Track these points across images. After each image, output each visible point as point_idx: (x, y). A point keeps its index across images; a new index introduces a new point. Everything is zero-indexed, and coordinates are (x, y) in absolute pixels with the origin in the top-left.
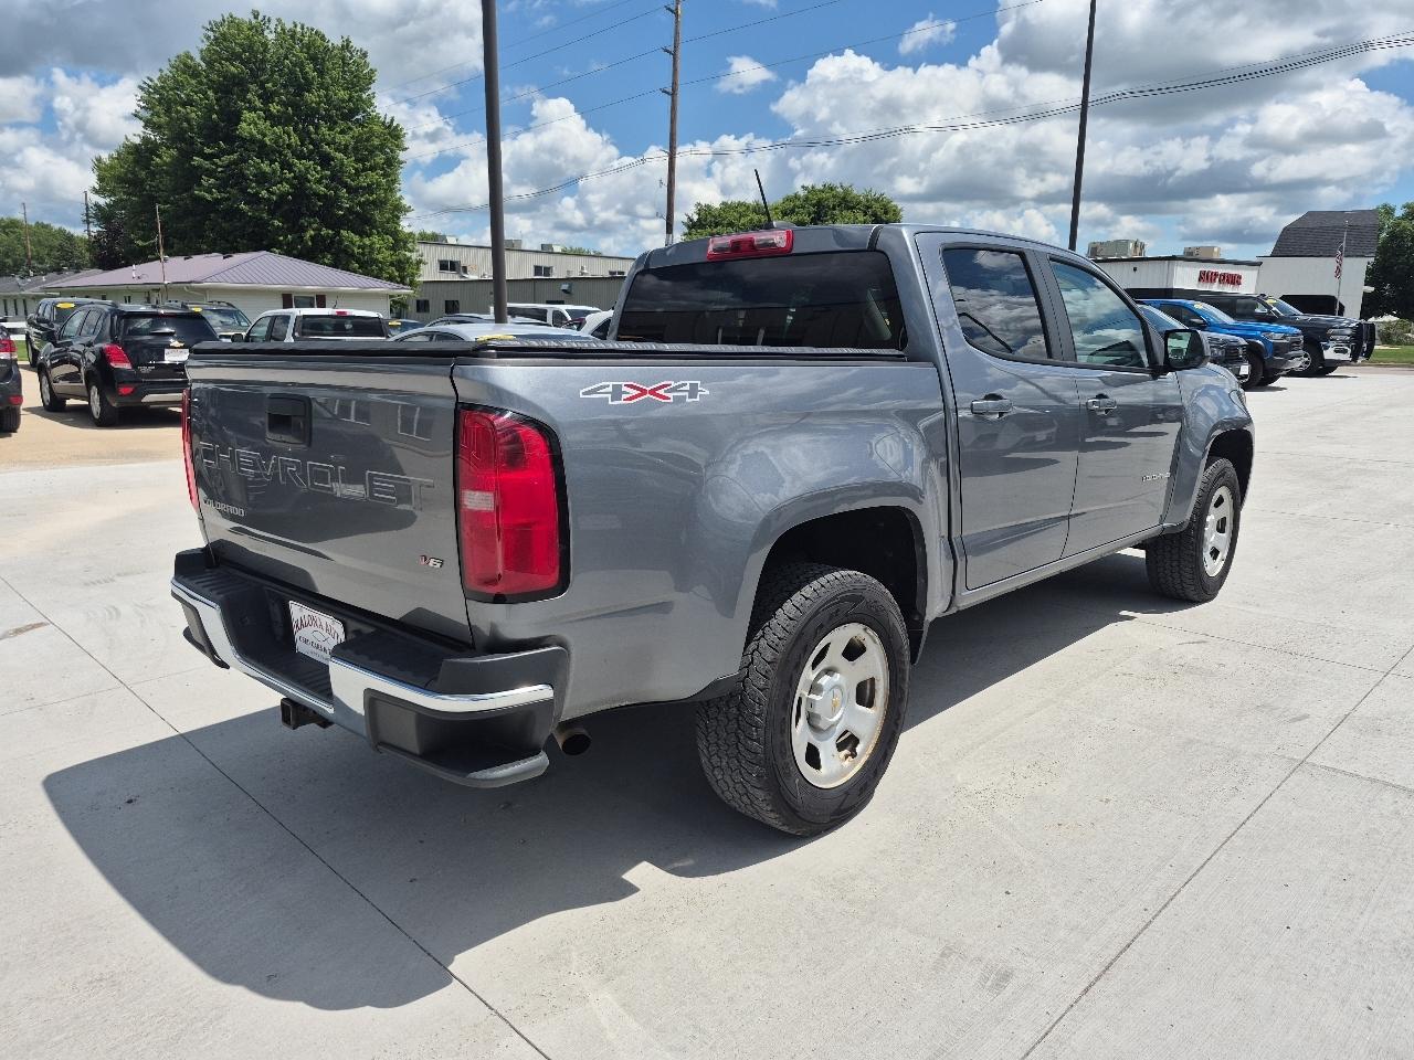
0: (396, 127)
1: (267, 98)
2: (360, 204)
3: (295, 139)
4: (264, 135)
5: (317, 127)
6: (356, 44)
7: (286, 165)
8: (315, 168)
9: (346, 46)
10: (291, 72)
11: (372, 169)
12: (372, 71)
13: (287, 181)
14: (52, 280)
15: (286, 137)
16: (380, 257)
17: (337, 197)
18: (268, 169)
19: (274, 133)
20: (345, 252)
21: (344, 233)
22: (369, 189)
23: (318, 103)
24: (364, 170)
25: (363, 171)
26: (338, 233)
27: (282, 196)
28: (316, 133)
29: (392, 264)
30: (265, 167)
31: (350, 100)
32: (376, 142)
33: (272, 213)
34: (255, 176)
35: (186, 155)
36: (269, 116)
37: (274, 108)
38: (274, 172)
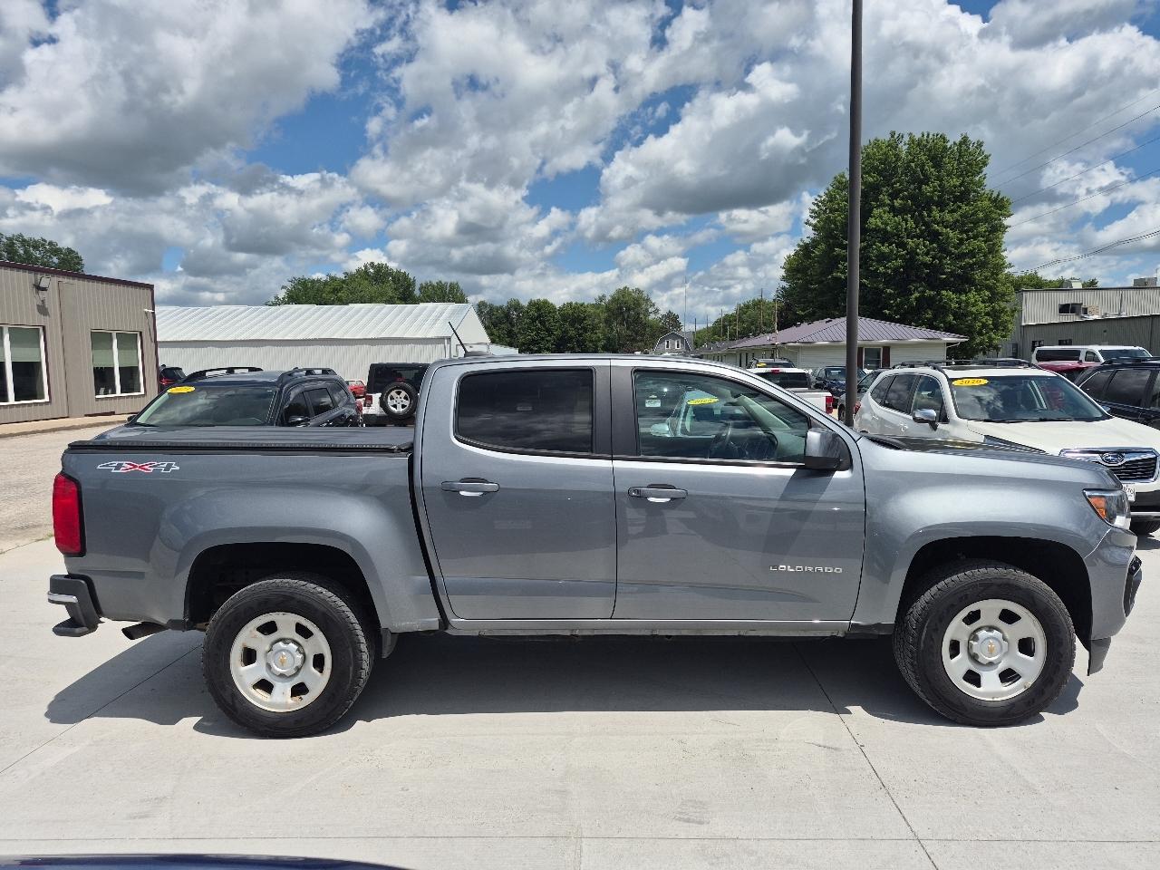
0: (1002, 199)
1: (894, 196)
2: (961, 268)
3: (911, 223)
4: (887, 224)
5: (930, 211)
6: (973, 138)
7: (902, 245)
8: (924, 244)
9: (965, 140)
10: (915, 172)
11: (975, 238)
12: (987, 157)
13: (901, 257)
14: (739, 343)
15: (904, 224)
16: (974, 309)
17: (941, 264)
18: (887, 250)
19: (895, 222)
20: (944, 307)
21: (944, 292)
22: (972, 254)
23: (933, 192)
24: (969, 238)
25: (967, 240)
26: (939, 294)
27: (896, 270)
28: (930, 216)
29: (987, 314)
30: (885, 249)
31: (961, 185)
32: (981, 215)
33: (887, 284)
34: (876, 256)
35: (831, 248)
36: (893, 209)
37: (897, 203)
38: (892, 251)
